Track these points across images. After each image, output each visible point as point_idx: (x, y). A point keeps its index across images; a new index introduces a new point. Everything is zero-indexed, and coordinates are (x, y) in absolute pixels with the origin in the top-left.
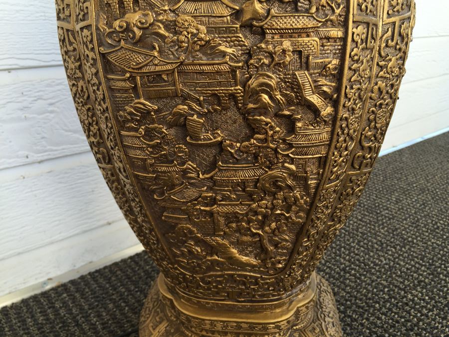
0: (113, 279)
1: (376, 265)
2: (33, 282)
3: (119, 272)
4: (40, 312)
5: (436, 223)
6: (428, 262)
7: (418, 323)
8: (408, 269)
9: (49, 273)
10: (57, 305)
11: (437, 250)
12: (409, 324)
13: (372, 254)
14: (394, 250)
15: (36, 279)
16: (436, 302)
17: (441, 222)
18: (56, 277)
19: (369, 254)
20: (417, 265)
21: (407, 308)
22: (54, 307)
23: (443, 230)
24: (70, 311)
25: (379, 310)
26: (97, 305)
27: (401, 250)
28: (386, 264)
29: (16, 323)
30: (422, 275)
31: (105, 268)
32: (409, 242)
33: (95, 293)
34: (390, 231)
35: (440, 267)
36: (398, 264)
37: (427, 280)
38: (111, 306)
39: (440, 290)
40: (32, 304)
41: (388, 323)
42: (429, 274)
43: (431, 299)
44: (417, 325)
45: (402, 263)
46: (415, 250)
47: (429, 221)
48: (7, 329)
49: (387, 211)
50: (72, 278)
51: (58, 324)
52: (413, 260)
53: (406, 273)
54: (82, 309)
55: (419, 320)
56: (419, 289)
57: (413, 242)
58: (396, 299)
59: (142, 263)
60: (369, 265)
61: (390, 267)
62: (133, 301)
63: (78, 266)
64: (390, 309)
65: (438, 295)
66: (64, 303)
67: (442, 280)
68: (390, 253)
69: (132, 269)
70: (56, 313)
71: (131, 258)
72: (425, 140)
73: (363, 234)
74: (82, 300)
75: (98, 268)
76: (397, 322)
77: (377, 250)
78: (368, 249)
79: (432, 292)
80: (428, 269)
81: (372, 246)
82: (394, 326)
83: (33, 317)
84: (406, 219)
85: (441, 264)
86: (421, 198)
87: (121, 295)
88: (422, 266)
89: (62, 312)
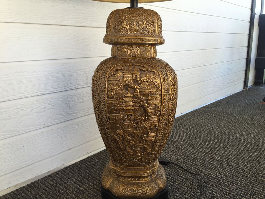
0: (74, 169)
1: (169, 157)
2: (43, 172)
3: (76, 167)
4: (50, 181)
5: (193, 143)
6: (187, 156)
7: (181, 173)
8: (180, 158)
9: (49, 169)
10: (56, 178)
11: (191, 152)
12: (178, 174)
13: (168, 154)
14: (176, 152)
15: (45, 171)
16: (188, 167)
17: (195, 142)
18: (52, 170)
19: (167, 154)
20: (183, 157)
21: (178, 170)
22: (55, 179)
23: (195, 145)
24: (61, 180)
25: (169, 171)
26: (71, 177)
27: (179, 152)
28: (173, 157)
29: (42, 185)
30: (184, 160)
31: (70, 166)
32: (182, 149)
33: (69, 174)
34: (176, 146)
35: (191, 157)
36: (177, 157)
37: (186, 161)
38: (76, 177)
39: (190, 164)
40: (46, 179)
41: (171, 174)
42: (187, 159)
43: (186, 167)
44: (181, 174)
45: (178, 157)
46: (184, 152)
47: (190, 142)
48: (39, 187)
49: (175, 139)
50: (58, 170)
51: (58, 184)
52: (182, 155)
53: (179, 160)
54: (65, 179)
55: (182, 173)
56: (183, 164)
57: (183, 149)
58: (175, 167)
59: (84, 163)
60: (167, 158)
61: (174, 158)
62: (84, 175)
63: (59, 166)
64: (172, 170)
65: (189, 165)
66: (58, 178)
67: (191, 161)
68: (175, 153)
69: (81, 165)
70: (56, 180)
71: (79, 162)
72: (195, 110)
73: (166, 148)
74: (65, 176)
75: (67, 166)
76: (174, 174)
77: (170, 153)
78: (167, 153)
79: (187, 165)
80: (187, 158)
81: (169, 152)
82: (173, 175)
83: (48, 183)
84: (182, 142)
85: (192, 156)
86: (189, 134)
87: (79, 174)
88: (185, 157)
89: (58, 180)
